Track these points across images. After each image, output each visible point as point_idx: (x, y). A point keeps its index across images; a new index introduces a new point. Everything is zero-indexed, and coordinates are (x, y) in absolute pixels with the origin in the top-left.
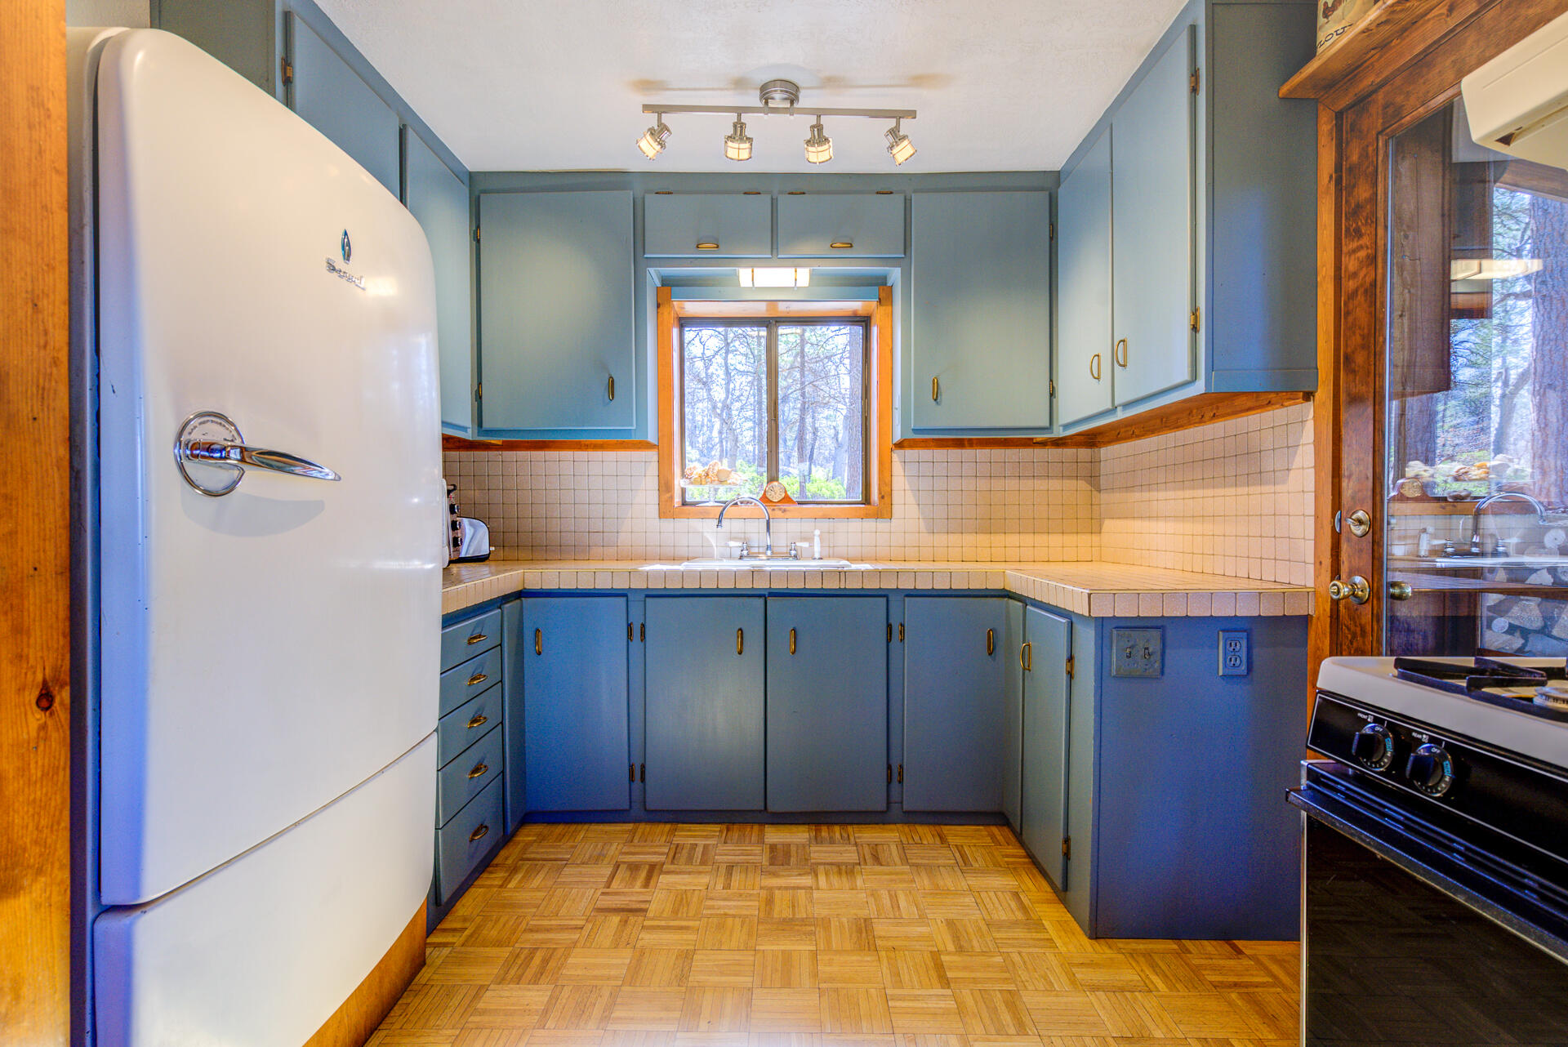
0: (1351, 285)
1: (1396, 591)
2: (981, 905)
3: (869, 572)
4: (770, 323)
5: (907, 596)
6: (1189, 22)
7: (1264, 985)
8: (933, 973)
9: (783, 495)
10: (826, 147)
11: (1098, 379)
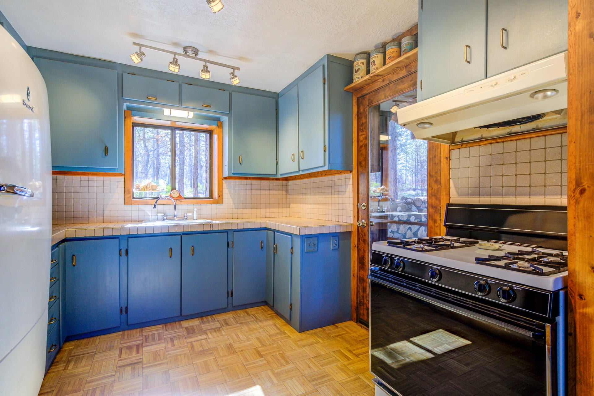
0: (361, 144)
1: (371, 224)
2: (266, 331)
3: (221, 224)
4: (173, 129)
5: (234, 231)
6: (322, 63)
7: (345, 334)
8: (257, 354)
9: (178, 195)
10: (208, 74)
11: (294, 161)
